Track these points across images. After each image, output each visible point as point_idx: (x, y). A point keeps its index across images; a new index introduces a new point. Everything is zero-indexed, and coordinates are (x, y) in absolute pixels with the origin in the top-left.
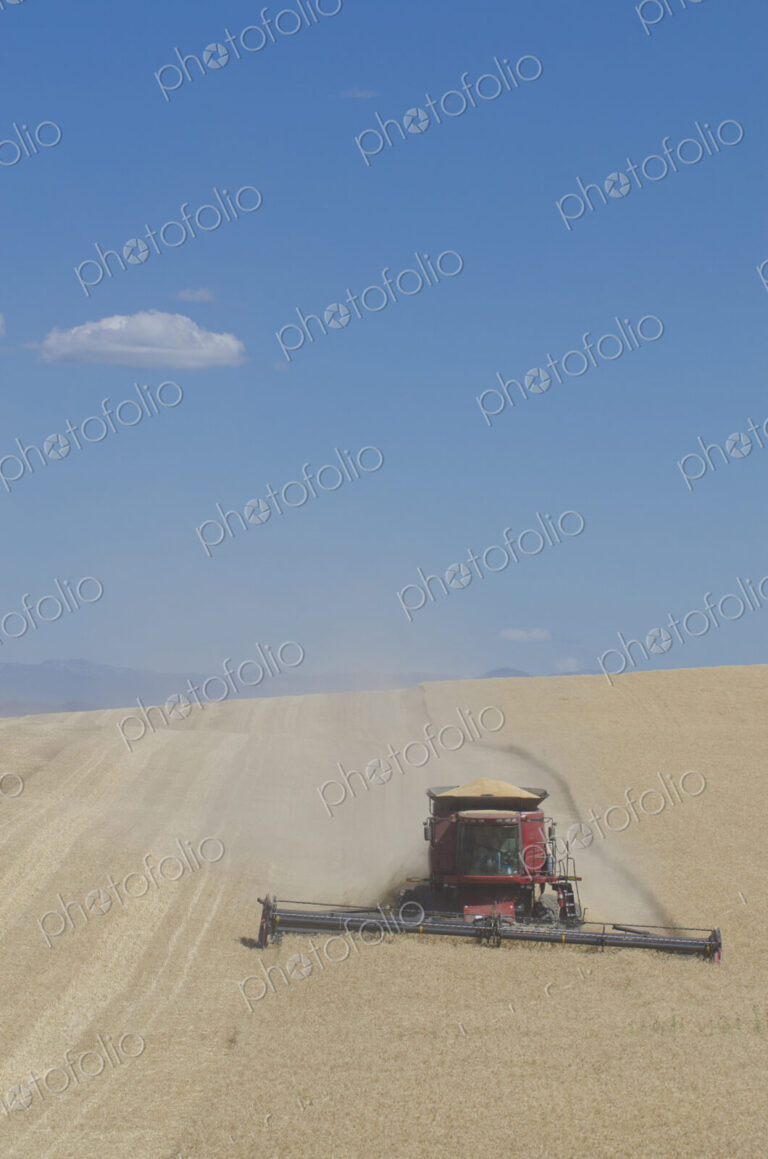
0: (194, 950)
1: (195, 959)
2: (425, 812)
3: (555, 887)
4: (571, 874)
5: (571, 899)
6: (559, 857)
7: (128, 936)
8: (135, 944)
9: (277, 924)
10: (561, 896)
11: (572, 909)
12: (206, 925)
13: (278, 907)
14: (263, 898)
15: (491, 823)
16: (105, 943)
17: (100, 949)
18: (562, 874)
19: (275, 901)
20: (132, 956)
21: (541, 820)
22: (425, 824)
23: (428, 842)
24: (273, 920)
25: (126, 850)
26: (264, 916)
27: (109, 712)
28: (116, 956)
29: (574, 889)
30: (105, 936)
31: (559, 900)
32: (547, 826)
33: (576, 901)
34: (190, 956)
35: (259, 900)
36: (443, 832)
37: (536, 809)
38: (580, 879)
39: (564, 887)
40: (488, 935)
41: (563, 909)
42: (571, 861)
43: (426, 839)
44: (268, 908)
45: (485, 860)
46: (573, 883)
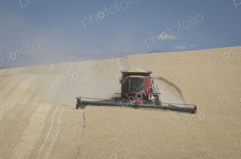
0: (48, 153)
1: (48, 157)
2: (120, 76)
3: (154, 96)
4: (158, 92)
5: (158, 99)
6: (155, 88)
7: (24, 149)
8: (27, 152)
9: (81, 104)
10: (155, 98)
11: (158, 101)
12: (52, 144)
13: (81, 100)
14: (77, 98)
15: (137, 78)
16: (15, 152)
17: (14, 154)
18: (156, 93)
19: (80, 98)
20: (26, 156)
21: (150, 78)
22: (120, 79)
23: (121, 84)
24: (80, 102)
25: (22, 118)
26: (77, 102)
27: (14, 69)
28: (20, 156)
29: (159, 96)
30: (16, 149)
31: (155, 99)
32: (152, 79)
33: (159, 99)
34: (47, 156)
35: (76, 98)
36: (125, 81)
37: (149, 76)
38: (160, 94)
39: (156, 96)
40: (135, 106)
41: (156, 101)
42: (158, 89)
43: (120, 83)
44: (79, 100)
45: (135, 89)
46: (159, 95)
